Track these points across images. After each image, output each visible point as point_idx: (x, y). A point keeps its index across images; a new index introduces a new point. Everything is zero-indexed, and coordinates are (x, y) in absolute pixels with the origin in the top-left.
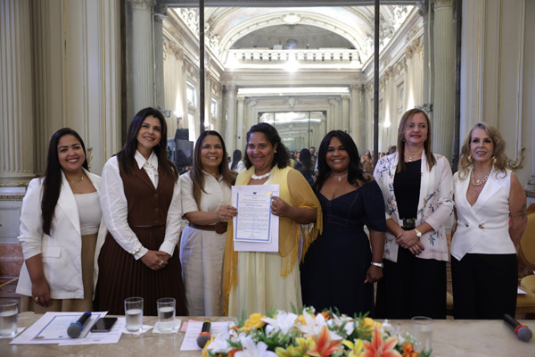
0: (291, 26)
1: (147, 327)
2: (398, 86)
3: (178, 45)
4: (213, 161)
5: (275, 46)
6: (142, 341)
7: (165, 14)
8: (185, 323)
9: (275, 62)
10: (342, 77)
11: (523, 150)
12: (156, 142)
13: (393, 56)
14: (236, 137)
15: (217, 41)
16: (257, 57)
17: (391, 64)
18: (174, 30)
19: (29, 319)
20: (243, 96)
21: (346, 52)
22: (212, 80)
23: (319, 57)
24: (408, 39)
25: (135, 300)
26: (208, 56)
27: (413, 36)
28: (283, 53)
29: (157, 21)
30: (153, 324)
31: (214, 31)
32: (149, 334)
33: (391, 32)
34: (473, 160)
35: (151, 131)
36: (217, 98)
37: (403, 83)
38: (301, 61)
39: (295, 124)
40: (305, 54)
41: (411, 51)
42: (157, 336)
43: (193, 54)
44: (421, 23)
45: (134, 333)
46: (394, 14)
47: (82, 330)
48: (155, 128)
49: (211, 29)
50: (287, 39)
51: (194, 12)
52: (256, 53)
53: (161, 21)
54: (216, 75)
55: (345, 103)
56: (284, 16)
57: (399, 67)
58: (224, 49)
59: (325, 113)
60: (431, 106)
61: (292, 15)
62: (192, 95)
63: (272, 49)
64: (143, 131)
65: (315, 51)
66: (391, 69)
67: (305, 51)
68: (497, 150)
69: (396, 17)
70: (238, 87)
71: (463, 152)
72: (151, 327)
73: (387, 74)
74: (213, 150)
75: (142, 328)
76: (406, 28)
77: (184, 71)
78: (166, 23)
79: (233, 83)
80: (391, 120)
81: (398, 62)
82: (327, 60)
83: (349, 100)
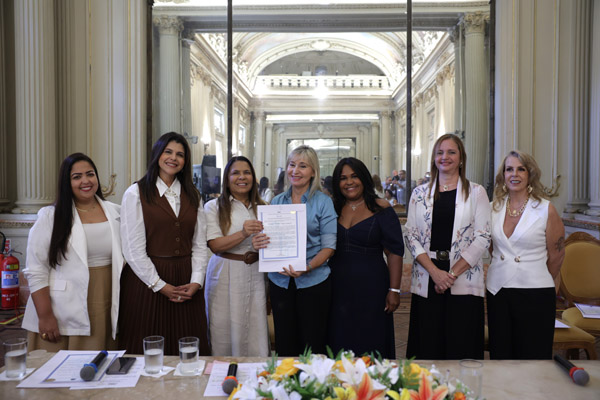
0: (321, 53)
1: (168, 369)
2: (429, 113)
3: (206, 71)
4: (242, 187)
5: (304, 73)
6: (162, 384)
7: (193, 39)
8: (209, 364)
9: (304, 88)
10: (371, 104)
11: (559, 177)
12: (179, 168)
13: (423, 82)
14: (264, 164)
15: (244, 67)
16: (285, 83)
17: (421, 91)
18: (202, 56)
19: (40, 359)
20: (271, 123)
21: (375, 79)
22: (240, 106)
23: (348, 84)
24: (439, 66)
25: (155, 339)
26: (236, 81)
27: (443, 62)
28: (312, 80)
29: (185, 46)
30: (175, 366)
31: (243, 57)
32: (169, 377)
33: (421, 59)
34: (508, 190)
35: (173, 156)
36: (244, 124)
37: (433, 109)
38: (330, 87)
39: (324, 152)
40: (335, 81)
41: (441, 78)
42: (178, 379)
43: (222, 80)
44: (451, 49)
45: (153, 376)
46: (424, 41)
47: (96, 372)
48: (178, 154)
49: (239, 55)
50: (316, 65)
51: (222, 37)
52: (285, 79)
53: (188, 46)
54: (244, 102)
55: (375, 130)
56: (313, 42)
57: (430, 94)
58: (253, 76)
59: (354, 140)
60: (463, 133)
61: (321, 42)
62: (220, 122)
63: (301, 75)
64: (165, 156)
65: (344, 77)
66: (421, 95)
67: (335, 77)
68: (532, 178)
69: (426, 43)
70: (266, 114)
71: (497, 181)
73: (417, 100)
74: (242, 176)
75: (162, 370)
76: (436, 54)
77: (212, 97)
78: (193, 49)
79: (262, 109)
80: (422, 147)
81: (429, 89)
82: (357, 87)
83: (379, 127)
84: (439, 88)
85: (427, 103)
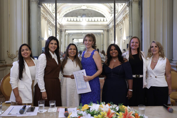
0: (84, 10)
2: (120, 30)
3: (46, 16)
5: (78, 16)
8: (58, 109)
9: (78, 21)
10: (101, 27)
13: (118, 20)
15: (59, 14)
16: (72, 20)
17: (117, 22)
18: (44, 11)
19: (5, 108)
21: (102, 18)
23: (93, 20)
24: (123, 14)
25: (42, 101)
27: (125, 13)
28: (81, 19)
31: (58, 11)
33: (117, 12)
36: (58, 34)
37: (122, 29)
38: (87, 21)
40: (89, 19)
41: (124, 18)
43: (51, 19)
44: (128, 9)
46: (118, 6)
47: (24, 111)
48: (55, 44)
50: (82, 14)
52: (72, 18)
53: (40, 8)
55: (102, 35)
56: (81, 6)
57: (120, 24)
58: (61, 17)
61: (84, 6)
63: (77, 17)
64: (51, 45)
65: (92, 18)
66: (118, 24)
67: (89, 18)
69: (119, 7)
72: (47, 110)
73: (116, 26)
75: (44, 111)
76: (123, 10)
77: (47, 25)
78: (42, 9)
80: (118, 41)
81: (120, 22)
82: (96, 21)
83: (103, 34)
85: (119, 27)
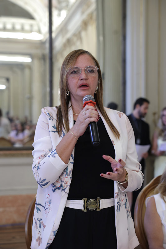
13: (70, 28)
27: (86, 10)
41: (85, 24)
57: (75, 39)
59: (8, 80)
81: (75, 35)
82: (9, 29)
84: (83, 34)
